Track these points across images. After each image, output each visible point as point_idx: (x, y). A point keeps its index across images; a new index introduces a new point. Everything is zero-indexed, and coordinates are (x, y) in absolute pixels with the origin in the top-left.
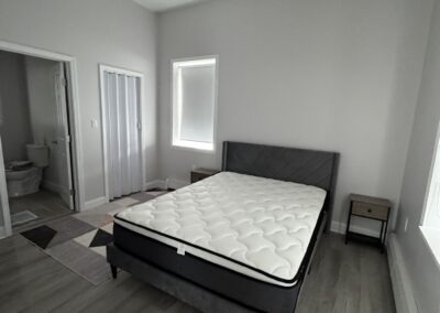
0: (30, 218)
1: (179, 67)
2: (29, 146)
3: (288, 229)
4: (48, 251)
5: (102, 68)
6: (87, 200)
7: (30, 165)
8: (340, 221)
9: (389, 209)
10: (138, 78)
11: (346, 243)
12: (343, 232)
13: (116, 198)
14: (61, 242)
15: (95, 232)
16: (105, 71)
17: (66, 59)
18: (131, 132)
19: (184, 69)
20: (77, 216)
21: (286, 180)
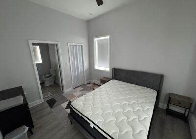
0: (50, 95)
1: (96, 40)
2: (51, 70)
3: (143, 108)
4: (52, 109)
5: (69, 44)
6: (67, 88)
7: (51, 76)
8: (164, 103)
9: (191, 104)
10: (82, 45)
11: (166, 115)
12: (165, 108)
13: (76, 87)
14: (57, 106)
15: (68, 102)
16: (70, 45)
17: (57, 43)
18: (80, 65)
19: (98, 41)
20: (63, 94)
21: (138, 85)
